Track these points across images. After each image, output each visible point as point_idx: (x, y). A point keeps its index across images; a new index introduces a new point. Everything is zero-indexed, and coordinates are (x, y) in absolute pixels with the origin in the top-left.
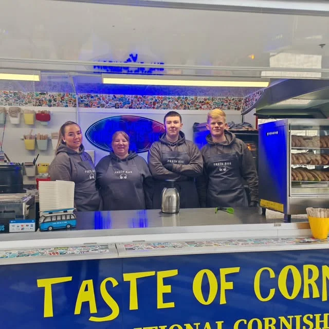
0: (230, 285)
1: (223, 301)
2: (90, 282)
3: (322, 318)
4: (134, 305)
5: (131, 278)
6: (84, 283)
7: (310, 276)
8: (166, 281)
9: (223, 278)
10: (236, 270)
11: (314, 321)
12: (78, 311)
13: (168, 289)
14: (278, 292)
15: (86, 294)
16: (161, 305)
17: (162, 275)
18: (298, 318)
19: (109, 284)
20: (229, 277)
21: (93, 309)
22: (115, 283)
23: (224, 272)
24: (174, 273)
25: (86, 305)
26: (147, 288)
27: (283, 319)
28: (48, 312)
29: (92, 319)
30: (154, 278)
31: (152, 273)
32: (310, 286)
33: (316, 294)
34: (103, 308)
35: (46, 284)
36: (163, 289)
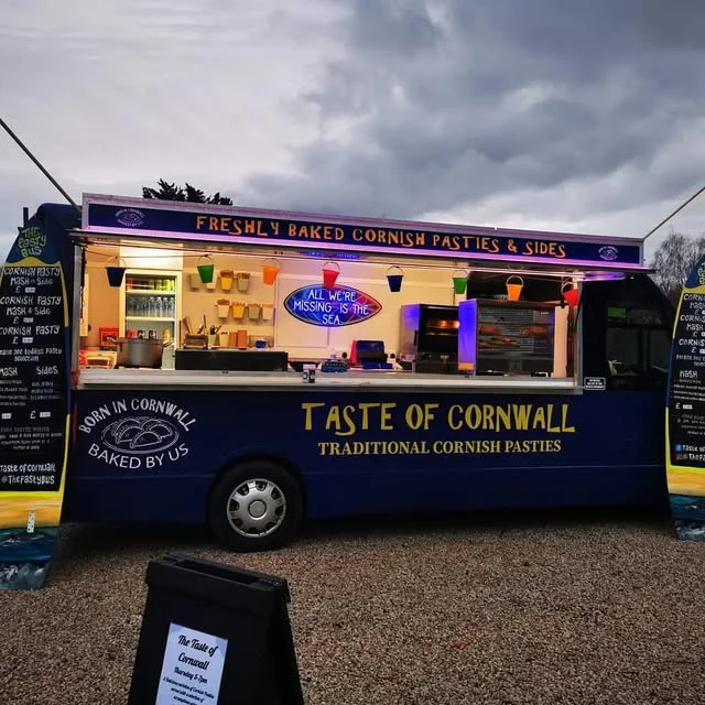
0: (431, 417)
1: (426, 427)
2: (336, 408)
3: (495, 444)
4: (365, 426)
5: (364, 407)
6: (333, 408)
7: (488, 413)
8: (388, 411)
9: (427, 411)
10: (437, 406)
11: (490, 445)
12: (328, 427)
13: (389, 416)
14: (465, 423)
15: (333, 416)
16: (383, 427)
17: (385, 406)
18: (479, 443)
19: (349, 410)
20: (431, 411)
21: (338, 427)
22: (353, 409)
23: (428, 407)
24: (393, 405)
25: (333, 423)
26: (375, 415)
27: (468, 443)
28: (309, 426)
29: (337, 433)
30: (379, 409)
31: (378, 405)
32: (488, 421)
33: (492, 427)
34: (345, 428)
35: (308, 407)
36: (385, 416)
